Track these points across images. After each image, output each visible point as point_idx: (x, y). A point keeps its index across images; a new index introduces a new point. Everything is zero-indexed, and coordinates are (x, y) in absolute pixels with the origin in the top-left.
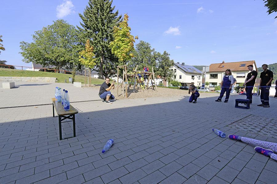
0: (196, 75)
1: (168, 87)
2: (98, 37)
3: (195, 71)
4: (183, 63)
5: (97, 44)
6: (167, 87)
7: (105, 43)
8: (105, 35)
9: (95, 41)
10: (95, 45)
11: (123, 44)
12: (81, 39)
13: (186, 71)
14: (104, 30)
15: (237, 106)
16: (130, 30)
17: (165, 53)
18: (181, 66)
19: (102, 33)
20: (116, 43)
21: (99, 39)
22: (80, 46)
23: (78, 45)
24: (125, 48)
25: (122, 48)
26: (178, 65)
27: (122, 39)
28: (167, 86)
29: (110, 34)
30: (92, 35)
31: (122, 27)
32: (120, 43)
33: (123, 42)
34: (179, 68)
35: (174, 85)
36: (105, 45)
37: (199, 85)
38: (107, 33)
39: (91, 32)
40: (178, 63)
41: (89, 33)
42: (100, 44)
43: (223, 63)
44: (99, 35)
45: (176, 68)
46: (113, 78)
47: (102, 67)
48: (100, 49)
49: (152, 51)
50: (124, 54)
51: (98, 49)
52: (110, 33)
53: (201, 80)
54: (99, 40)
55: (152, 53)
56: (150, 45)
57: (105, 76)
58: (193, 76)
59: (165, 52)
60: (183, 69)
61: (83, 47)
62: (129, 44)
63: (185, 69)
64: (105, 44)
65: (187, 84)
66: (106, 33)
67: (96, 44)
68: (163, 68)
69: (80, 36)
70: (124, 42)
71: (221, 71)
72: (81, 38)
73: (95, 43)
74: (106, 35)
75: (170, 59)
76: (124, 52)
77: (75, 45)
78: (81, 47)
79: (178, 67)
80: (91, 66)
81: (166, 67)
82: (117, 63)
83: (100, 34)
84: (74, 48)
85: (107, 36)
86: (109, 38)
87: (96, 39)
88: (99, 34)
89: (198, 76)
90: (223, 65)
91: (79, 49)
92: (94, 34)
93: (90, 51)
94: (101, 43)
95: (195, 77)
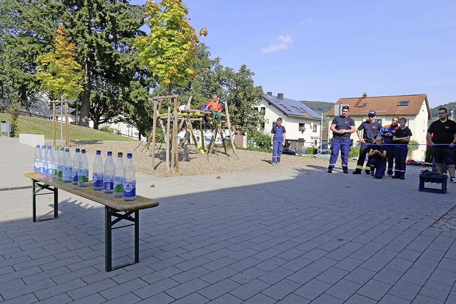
0: (310, 122)
1: (247, 149)
2: (79, 20)
3: (305, 114)
4: (279, 95)
5: (77, 37)
6: (244, 149)
7: (97, 37)
8: (97, 16)
9: (71, 31)
10: (70, 38)
11: (171, 44)
12: (31, 23)
13: (287, 112)
14: (95, 5)
15: (422, 188)
16: (186, 12)
17: (243, 69)
18: (277, 102)
19: (90, 10)
20: (154, 42)
21: (81, 26)
22: (28, 39)
23: (22, 35)
24: (176, 54)
25: (168, 54)
26: (269, 97)
27: (167, 32)
28: (245, 146)
29: (110, 16)
30: (62, 14)
31: (169, 5)
32: (164, 42)
33: (170, 40)
34: (271, 106)
35: (260, 145)
36: (97, 43)
37: (314, 144)
38: (103, 13)
39: (60, 7)
40: (270, 94)
41: (53, 7)
42: (84, 37)
43: (365, 96)
44: (80, 16)
45: (264, 106)
46: (113, 126)
47: (89, 96)
48: (83, 50)
49: (213, 62)
50: (173, 68)
51: (79, 50)
52: (112, 14)
53: (318, 134)
54: (81, 28)
55: (213, 68)
56: (208, 50)
57: (92, 119)
58: (301, 125)
59: (244, 67)
60: (279, 106)
61: (34, 42)
62: (185, 46)
63: (285, 107)
64: (99, 40)
65: (289, 142)
66: (101, 13)
67: (73, 38)
68: (238, 105)
69: (29, 13)
70: (173, 41)
71: (361, 114)
72: (31, 20)
73: (71, 34)
74: (100, 16)
75: (255, 85)
76: (173, 63)
77: (12, 37)
78: (30, 43)
79: (270, 104)
80: (70, 93)
81: (245, 103)
82: (127, 89)
83: (84, 13)
84: (10, 43)
85: (103, 20)
86: (109, 25)
87: (73, 25)
88: (81, 12)
89: (312, 124)
90: (364, 101)
91: (25, 48)
92: (67, 12)
93: (67, 56)
94: (87, 35)
95: (307, 126)
